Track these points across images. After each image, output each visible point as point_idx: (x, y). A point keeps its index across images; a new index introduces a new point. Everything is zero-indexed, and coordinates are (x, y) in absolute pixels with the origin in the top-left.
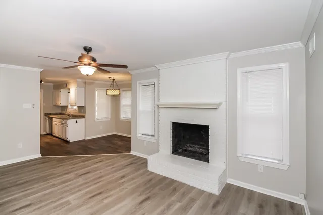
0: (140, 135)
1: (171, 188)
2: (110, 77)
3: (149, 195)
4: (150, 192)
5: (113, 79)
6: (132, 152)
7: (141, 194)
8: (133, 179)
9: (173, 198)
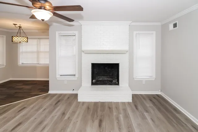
0: (59, 76)
1: (107, 108)
2: (15, 25)
3: (99, 118)
4: (97, 116)
5: (20, 27)
6: (50, 92)
7: (93, 120)
8: (74, 112)
9: (115, 114)
